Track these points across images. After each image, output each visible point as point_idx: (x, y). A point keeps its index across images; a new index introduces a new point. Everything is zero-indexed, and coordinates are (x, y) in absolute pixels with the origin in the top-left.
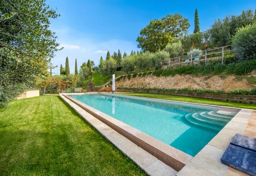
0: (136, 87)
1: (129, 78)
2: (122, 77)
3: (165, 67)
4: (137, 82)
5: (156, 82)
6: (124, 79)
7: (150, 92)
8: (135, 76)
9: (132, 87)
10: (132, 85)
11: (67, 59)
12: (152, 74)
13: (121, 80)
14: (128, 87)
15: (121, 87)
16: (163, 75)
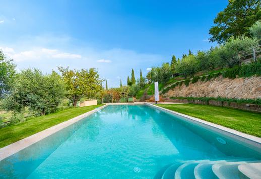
0: (194, 96)
1: (187, 85)
2: (177, 84)
3: (248, 62)
4: (197, 89)
5: (225, 88)
6: (181, 86)
7: (210, 103)
8: (195, 81)
9: (190, 96)
10: (190, 93)
11: (132, 71)
12: (221, 77)
13: (176, 87)
14: (184, 96)
15: (175, 96)
16: (240, 76)
